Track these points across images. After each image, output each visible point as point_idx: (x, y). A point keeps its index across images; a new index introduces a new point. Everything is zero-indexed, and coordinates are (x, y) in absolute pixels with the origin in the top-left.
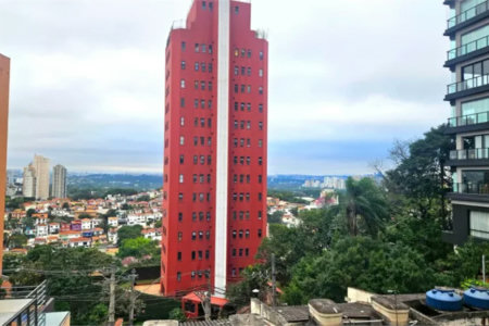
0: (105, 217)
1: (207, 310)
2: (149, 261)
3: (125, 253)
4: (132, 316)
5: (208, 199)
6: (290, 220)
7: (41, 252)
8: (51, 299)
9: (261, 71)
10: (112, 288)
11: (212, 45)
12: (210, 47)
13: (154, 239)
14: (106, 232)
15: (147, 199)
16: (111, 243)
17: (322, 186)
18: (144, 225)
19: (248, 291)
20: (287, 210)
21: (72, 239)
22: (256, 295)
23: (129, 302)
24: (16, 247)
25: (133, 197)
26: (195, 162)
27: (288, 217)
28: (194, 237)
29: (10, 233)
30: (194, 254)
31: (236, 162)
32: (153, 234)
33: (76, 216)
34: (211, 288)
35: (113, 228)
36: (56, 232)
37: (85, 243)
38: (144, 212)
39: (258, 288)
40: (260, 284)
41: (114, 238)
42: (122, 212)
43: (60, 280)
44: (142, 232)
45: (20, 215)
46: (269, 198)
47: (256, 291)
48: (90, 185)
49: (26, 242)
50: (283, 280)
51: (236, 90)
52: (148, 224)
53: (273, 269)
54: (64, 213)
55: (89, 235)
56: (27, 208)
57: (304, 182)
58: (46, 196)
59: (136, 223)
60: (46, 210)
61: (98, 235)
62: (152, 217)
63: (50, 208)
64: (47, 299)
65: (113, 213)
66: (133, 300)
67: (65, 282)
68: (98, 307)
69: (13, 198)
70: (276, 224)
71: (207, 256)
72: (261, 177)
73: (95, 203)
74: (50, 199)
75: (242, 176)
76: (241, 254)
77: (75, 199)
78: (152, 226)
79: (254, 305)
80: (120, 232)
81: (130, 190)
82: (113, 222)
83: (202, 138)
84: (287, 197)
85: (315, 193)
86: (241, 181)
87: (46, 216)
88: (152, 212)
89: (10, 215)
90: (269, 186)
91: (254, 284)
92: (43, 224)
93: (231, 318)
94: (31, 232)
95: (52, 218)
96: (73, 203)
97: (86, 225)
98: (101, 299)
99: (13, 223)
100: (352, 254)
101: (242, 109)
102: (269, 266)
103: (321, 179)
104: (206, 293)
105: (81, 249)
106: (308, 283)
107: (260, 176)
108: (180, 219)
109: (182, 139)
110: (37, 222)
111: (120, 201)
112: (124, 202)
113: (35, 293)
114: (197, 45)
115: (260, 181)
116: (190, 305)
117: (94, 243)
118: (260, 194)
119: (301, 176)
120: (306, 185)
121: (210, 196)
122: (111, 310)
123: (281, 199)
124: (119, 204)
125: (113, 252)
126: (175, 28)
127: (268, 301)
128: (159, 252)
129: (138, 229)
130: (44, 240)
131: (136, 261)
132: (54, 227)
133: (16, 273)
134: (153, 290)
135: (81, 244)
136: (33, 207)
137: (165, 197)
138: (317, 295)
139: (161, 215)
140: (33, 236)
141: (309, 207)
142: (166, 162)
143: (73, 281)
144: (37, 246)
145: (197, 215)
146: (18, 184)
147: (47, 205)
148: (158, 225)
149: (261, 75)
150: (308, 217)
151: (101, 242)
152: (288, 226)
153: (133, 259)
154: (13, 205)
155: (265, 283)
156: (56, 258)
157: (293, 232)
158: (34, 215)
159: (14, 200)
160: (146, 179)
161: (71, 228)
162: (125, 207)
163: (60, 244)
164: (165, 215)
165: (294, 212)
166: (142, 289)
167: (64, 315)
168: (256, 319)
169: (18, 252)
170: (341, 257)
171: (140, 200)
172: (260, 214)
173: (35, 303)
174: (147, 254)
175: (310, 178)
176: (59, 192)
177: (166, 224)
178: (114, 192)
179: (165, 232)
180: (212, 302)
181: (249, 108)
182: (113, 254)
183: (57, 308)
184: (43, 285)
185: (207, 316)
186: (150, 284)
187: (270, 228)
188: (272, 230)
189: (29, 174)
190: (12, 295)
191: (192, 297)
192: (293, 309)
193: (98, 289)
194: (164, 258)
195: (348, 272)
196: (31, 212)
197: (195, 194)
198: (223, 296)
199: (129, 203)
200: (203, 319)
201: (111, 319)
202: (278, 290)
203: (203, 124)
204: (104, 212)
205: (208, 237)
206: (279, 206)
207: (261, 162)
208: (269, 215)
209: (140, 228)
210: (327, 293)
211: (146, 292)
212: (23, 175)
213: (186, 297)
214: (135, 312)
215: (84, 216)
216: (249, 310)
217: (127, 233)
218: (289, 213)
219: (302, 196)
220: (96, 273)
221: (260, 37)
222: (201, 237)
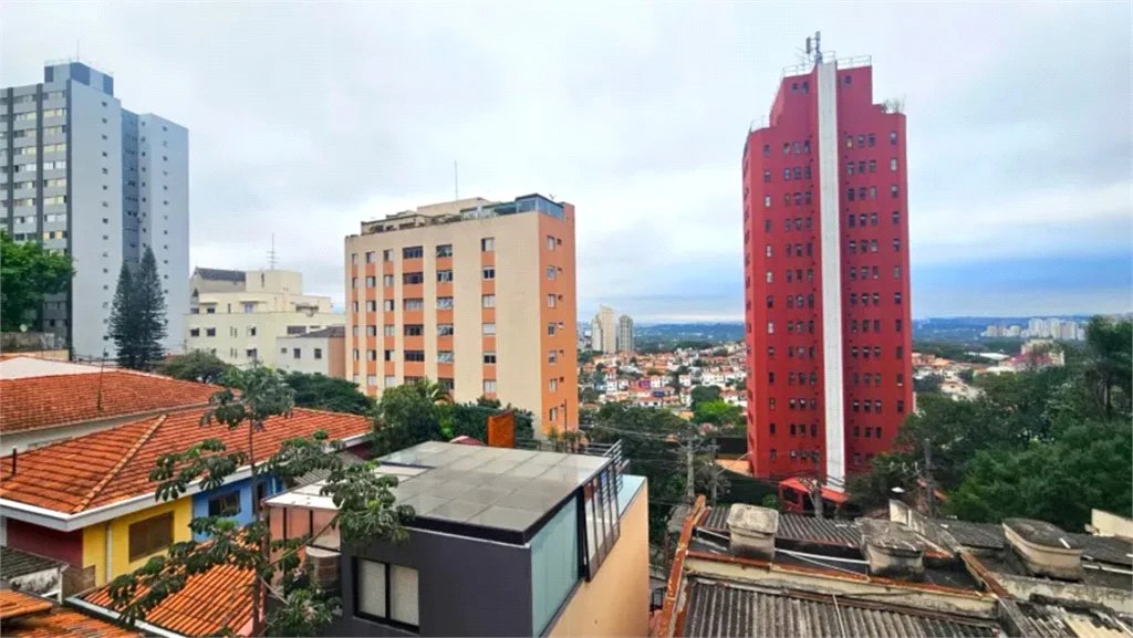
0: (676, 375)
1: (817, 504)
2: (732, 431)
3: (701, 418)
4: (715, 495)
5: (811, 355)
6: (958, 389)
7: (613, 410)
8: (627, 461)
9: (894, 162)
10: (690, 459)
11: (810, 142)
12: (807, 143)
13: (736, 404)
14: (677, 392)
15: (724, 354)
16: (684, 405)
17: (1025, 334)
18: (723, 386)
19: (883, 488)
20: (950, 373)
21: (642, 398)
22: (897, 496)
23: (710, 477)
24: (590, 402)
25: (707, 351)
26: (790, 304)
27: (953, 384)
28: (792, 406)
29: (583, 387)
30: (793, 427)
31: (854, 302)
32: (735, 398)
33: (644, 372)
34: (822, 476)
35: (686, 388)
36: (626, 389)
37: (656, 404)
38: (721, 370)
39: (901, 486)
40: (904, 480)
41: (688, 400)
42: (695, 369)
43: (633, 441)
44: (721, 395)
45: (591, 369)
46: (915, 355)
47: (897, 490)
48: (659, 338)
49: (597, 398)
50: (947, 480)
51: (852, 197)
52: (728, 385)
53: (928, 462)
54: (632, 368)
55: (658, 395)
56: (597, 362)
57: (985, 329)
58: (613, 349)
59: (712, 383)
60: (615, 365)
61: (669, 395)
62: (732, 376)
63: (618, 363)
64: (623, 460)
65: (684, 371)
66: (716, 475)
67: (638, 443)
68: (675, 477)
69: (583, 351)
70: (930, 394)
71: (814, 433)
72: (901, 322)
73: (663, 358)
74: (618, 352)
75: (866, 322)
76: (868, 435)
77: (642, 354)
78: (732, 388)
79: (895, 510)
80: (694, 393)
81: (703, 343)
82: (685, 380)
83: (799, 272)
84: (952, 354)
85: (1012, 348)
86: (865, 330)
87: (615, 371)
88: (731, 370)
89: (582, 369)
90: (913, 336)
91: (895, 479)
92: (612, 380)
93: (858, 523)
94: (601, 388)
95: (620, 374)
96: (641, 358)
97: (656, 383)
98: (678, 469)
99: (584, 378)
100: (1100, 453)
101: (863, 223)
102: (919, 456)
103: (1023, 323)
104: (815, 482)
105: (652, 410)
106: (998, 491)
107: (899, 322)
108: (771, 381)
109: (769, 274)
110: (607, 377)
111: (692, 356)
112: (697, 357)
113: (611, 452)
114: (786, 145)
115: (899, 329)
116: (791, 494)
117: (665, 404)
118: (900, 349)
119: (979, 319)
120: (990, 332)
121: (815, 353)
122: (690, 483)
123: (938, 356)
124: (691, 360)
125: (687, 415)
126: (753, 130)
127: (920, 507)
128: (744, 421)
129: (716, 391)
130: (614, 397)
131: (716, 429)
132: (624, 383)
133: (591, 430)
134: (739, 467)
135: (651, 404)
136: (602, 361)
137: (749, 352)
138: (1022, 513)
139: (744, 375)
140: (603, 392)
141: (996, 370)
142: (748, 306)
143: (645, 444)
144: (608, 403)
145: (795, 376)
146: (587, 337)
147: (614, 359)
148: (741, 386)
149: (894, 168)
150: (996, 386)
151: (673, 403)
152: (955, 398)
153: (710, 426)
154: (584, 358)
155: (913, 480)
156: (628, 417)
157: (964, 408)
158: (603, 370)
159: (584, 354)
160: (723, 330)
161: (640, 385)
162: (698, 364)
163: (631, 403)
164: (750, 374)
165: (966, 378)
166: (725, 464)
167: (640, 480)
168: (901, 531)
169: (590, 407)
170: (1076, 455)
171: (716, 355)
172: (900, 378)
173: (612, 463)
174: (728, 422)
175: (997, 322)
176: (626, 344)
177: (751, 386)
178: (684, 345)
179: (750, 396)
180: (824, 495)
181: (874, 222)
182: (688, 419)
183: (633, 471)
184: (617, 446)
185: (817, 512)
186: (735, 459)
187: (918, 400)
188: (922, 402)
189: (596, 326)
190: (590, 451)
191: (793, 483)
192: (969, 527)
193: (674, 457)
194: (751, 429)
195: (1093, 482)
196: (600, 367)
197: (790, 348)
198: (841, 490)
199: (703, 359)
200: (813, 515)
201: (691, 493)
202: (938, 494)
203: (799, 252)
204: (675, 368)
205: (814, 407)
206: (935, 367)
207: (900, 298)
208: (915, 380)
209: (717, 389)
210: (1043, 510)
211: (730, 469)
212: (591, 328)
213: (784, 483)
214: (718, 491)
215: (652, 373)
216: (888, 516)
217: (703, 395)
218: (955, 379)
219: (980, 350)
220: (671, 438)
221: (890, 111)
222: (802, 406)
